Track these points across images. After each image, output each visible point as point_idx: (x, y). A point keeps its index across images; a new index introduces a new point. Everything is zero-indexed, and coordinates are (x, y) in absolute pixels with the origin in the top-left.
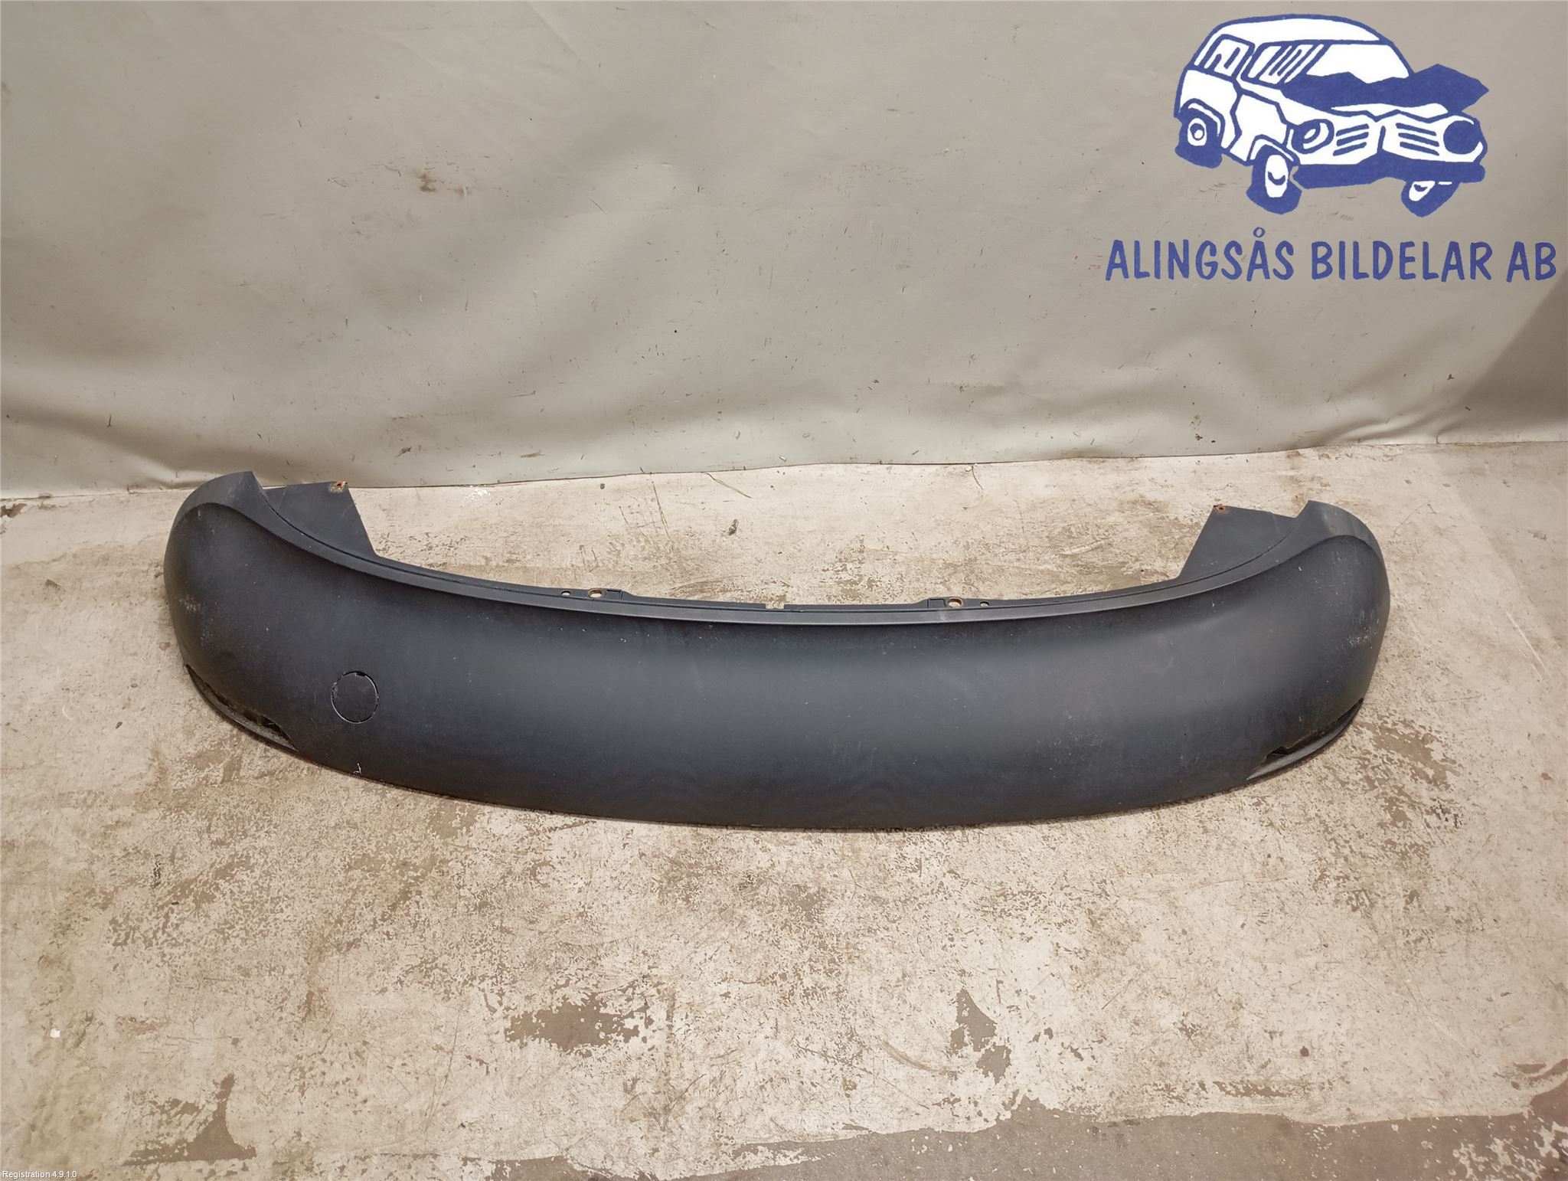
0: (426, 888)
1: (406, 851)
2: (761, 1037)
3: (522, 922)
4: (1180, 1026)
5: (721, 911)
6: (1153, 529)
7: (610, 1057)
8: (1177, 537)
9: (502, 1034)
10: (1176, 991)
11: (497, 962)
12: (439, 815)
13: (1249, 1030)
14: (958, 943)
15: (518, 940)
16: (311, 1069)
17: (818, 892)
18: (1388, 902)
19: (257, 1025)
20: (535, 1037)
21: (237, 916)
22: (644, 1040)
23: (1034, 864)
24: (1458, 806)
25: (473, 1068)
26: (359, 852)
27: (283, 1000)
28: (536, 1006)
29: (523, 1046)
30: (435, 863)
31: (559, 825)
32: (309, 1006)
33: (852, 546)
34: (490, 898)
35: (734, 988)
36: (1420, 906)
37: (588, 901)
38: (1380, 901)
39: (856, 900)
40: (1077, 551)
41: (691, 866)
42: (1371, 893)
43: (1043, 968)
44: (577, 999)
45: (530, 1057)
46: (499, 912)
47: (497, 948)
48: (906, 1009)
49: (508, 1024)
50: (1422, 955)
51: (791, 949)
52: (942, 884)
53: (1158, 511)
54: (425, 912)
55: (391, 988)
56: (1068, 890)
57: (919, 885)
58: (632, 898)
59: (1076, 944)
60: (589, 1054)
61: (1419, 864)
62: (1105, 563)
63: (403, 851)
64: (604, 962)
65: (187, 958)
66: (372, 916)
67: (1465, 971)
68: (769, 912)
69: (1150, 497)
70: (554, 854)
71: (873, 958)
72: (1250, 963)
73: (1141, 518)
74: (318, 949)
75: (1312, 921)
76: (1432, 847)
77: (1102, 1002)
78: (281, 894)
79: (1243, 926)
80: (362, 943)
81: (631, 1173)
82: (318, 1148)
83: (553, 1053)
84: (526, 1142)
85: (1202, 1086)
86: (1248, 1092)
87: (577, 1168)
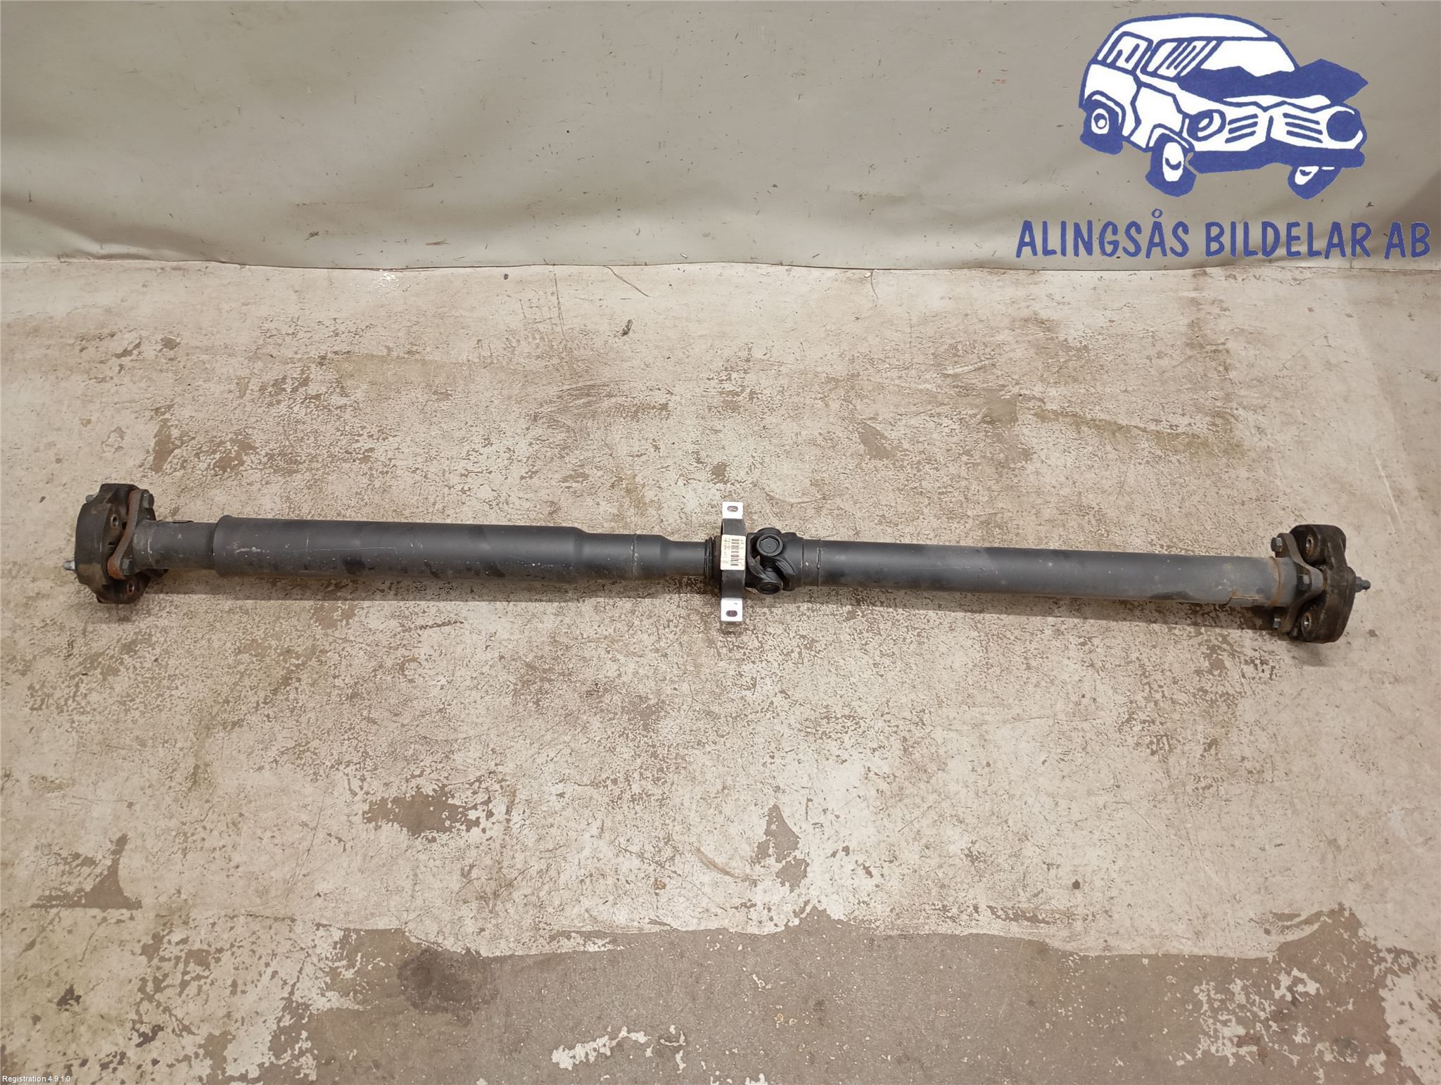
0: (305, 676)
1: (291, 639)
2: (587, 835)
3: (387, 714)
4: (966, 852)
5: (567, 715)
6: (1041, 349)
7: (452, 844)
8: (1062, 360)
9: (360, 816)
10: (970, 820)
11: (362, 750)
12: (322, 607)
13: (1029, 861)
14: (778, 761)
15: (382, 730)
16: (193, 835)
17: (657, 704)
18: (1186, 748)
19: (149, 791)
20: (389, 821)
21: (138, 690)
22: (484, 831)
23: (861, 690)
24: (1278, 657)
25: (332, 844)
26: (248, 637)
27: (174, 770)
28: (393, 793)
29: (377, 828)
30: (315, 652)
31: (430, 624)
32: (195, 778)
33: (739, 354)
34: (362, 690)
35: (569, 789)
36: (1217, 754)
37: (449, 698)
38: (1180, 747)
39: (690, 713)
40: (959, 370)
41: (545, 671)
42: (1172, 738)
43: (851, 790)
44: (428, 790)
45: (383, 838)
46: (367, 703)
47: (362, 736)
48: (720, 819)
49: (366, 808)
50: (1207, 802)
51: (625, 756)
52: (772, 703)
53: (1049, 331)
54: (303, 698)
55: (267, 767)
56: (887, 717)
57: (751, 703)
58: (487, 698)
59: (886, 769)
60: (434, 840)
61: (1226, 713)
62: (985, 385)
63: (288, 639)
64: (455, 757)
65: (92, 726)
66: (256, 699)
67: (1246, 819)
68: (610, 719)
69: (1044, 315)
70: (422, 652)
71: (698, 770)
72: (1043, 798)
73: (1030, 338)
74: (206, 726)
75: (1110, 761)
76: (1242, 697)
77: (900, 825)
78: (177, 672)
79: (1044, 762)
80: (245, 723)
81: (459, 948)
82: (194, 906)
83: (403, 836)
84: (372, 914)
85: (976, 908)
86: (1016, 918)
87: (413, 940)
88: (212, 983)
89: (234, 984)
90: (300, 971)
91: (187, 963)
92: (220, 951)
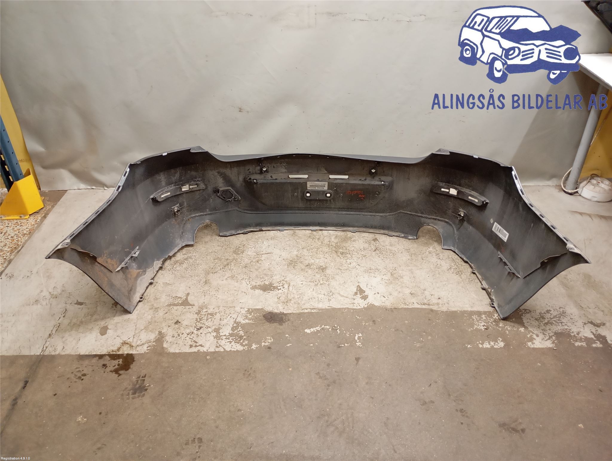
0: (232, 263)
2: (310, 291)
3: (255, 270)
4: (410, 293)
5: (302, 270)
7: (274, 293)
9: (250, 288)
10: (410, 287)
12: (235, 251)
13: (426, 294)
14: (358, 277)
15: (254, 273)
16: (207, 292)
17: (325, 267)
19: (194, 285)
20: (257, 289)
21: (189, 267)
22: (282, 290)
23: (379, 264)
25: (243, 294)
27: (200, 281)
28: (258, 284)
29: (254, 290)
30: (235, 259)
31: (264, 254)
32: (206, 282)
34: (248, 266)
35: (304, 283)
37: (270, 267)
39: (334, 269)
41: (295, 262)
43: (378, 282)
44: (267, 283)
45: (256, 292)
46: (249, 268)
47: (249, 274)
48: (344, 288)
51: (318, 277)
52: (356, 267)
54: (232, 268)
55: (224, 280)
56: (386, 269)
57: (350, 267)
58: (281, 267)
59: (387, 278)
60: (269, 292)
64: (274, 277)
65: (178, 273)
66: (220, 268)
68: (313, 270)
70: (263, 259)
71: (338, 279)
72: (429, 283)
74: (207, 273)
75: (446, 276)
77: (392, 288)
78: (199, 263)
79: (428, 276)
80: (218, 272)
81: (278, 312)
82: (208, 305)
83: (261, 292)
84: (255, 306)
85: (413, 303)
86: (424, 304)
87: (266, 310)
88: (215, 319)
89: (221, 319)
90: (238, 316)
91: (207, 315)
92: (216, 313)
